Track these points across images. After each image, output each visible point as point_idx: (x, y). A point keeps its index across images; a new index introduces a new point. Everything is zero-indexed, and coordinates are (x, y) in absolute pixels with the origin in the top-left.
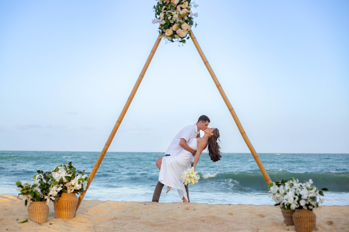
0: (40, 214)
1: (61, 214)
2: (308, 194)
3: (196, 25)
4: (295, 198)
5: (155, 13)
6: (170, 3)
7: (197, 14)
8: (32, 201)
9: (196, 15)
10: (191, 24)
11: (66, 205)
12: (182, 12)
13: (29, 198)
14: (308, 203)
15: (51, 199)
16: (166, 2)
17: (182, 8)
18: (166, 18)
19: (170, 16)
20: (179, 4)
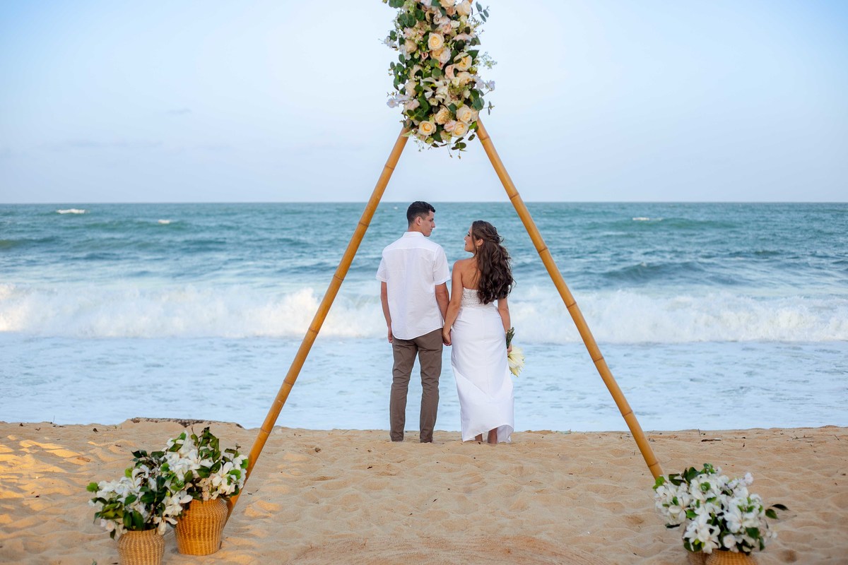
0: (146, 558)
1: (191, 545)
2: (741, 522)
3: (490, 107)
4: (711, 531)
5: (393, 77)
6: (429, 58)
7: (493, 83)
8: (126, 531)
9: (490, 86)
10: (479, 106)
11: (202, 526)
12: (457, 81)
13: (119, 524)
14: (740, 541)
15: (167, 522)
16: (420, 56)
17: (456, 71)
18: (420, 95)
19: (429, 89)
20: (451, 62)
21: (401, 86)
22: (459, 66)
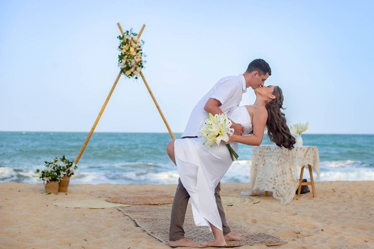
3: (145, 68)
5: (118, 58)
6: (129, 55)
9: (145, 62)
10: (142, 67)
12: (137, 60)
15: (60, 180)
16: (127, 54)
18: (127, 64)
19: (129, 62)
20: (136, 55)
21: (120, 61)
22: (138, 57)
